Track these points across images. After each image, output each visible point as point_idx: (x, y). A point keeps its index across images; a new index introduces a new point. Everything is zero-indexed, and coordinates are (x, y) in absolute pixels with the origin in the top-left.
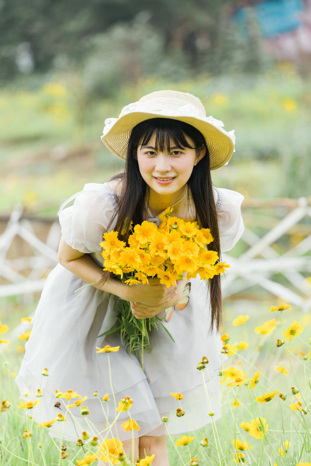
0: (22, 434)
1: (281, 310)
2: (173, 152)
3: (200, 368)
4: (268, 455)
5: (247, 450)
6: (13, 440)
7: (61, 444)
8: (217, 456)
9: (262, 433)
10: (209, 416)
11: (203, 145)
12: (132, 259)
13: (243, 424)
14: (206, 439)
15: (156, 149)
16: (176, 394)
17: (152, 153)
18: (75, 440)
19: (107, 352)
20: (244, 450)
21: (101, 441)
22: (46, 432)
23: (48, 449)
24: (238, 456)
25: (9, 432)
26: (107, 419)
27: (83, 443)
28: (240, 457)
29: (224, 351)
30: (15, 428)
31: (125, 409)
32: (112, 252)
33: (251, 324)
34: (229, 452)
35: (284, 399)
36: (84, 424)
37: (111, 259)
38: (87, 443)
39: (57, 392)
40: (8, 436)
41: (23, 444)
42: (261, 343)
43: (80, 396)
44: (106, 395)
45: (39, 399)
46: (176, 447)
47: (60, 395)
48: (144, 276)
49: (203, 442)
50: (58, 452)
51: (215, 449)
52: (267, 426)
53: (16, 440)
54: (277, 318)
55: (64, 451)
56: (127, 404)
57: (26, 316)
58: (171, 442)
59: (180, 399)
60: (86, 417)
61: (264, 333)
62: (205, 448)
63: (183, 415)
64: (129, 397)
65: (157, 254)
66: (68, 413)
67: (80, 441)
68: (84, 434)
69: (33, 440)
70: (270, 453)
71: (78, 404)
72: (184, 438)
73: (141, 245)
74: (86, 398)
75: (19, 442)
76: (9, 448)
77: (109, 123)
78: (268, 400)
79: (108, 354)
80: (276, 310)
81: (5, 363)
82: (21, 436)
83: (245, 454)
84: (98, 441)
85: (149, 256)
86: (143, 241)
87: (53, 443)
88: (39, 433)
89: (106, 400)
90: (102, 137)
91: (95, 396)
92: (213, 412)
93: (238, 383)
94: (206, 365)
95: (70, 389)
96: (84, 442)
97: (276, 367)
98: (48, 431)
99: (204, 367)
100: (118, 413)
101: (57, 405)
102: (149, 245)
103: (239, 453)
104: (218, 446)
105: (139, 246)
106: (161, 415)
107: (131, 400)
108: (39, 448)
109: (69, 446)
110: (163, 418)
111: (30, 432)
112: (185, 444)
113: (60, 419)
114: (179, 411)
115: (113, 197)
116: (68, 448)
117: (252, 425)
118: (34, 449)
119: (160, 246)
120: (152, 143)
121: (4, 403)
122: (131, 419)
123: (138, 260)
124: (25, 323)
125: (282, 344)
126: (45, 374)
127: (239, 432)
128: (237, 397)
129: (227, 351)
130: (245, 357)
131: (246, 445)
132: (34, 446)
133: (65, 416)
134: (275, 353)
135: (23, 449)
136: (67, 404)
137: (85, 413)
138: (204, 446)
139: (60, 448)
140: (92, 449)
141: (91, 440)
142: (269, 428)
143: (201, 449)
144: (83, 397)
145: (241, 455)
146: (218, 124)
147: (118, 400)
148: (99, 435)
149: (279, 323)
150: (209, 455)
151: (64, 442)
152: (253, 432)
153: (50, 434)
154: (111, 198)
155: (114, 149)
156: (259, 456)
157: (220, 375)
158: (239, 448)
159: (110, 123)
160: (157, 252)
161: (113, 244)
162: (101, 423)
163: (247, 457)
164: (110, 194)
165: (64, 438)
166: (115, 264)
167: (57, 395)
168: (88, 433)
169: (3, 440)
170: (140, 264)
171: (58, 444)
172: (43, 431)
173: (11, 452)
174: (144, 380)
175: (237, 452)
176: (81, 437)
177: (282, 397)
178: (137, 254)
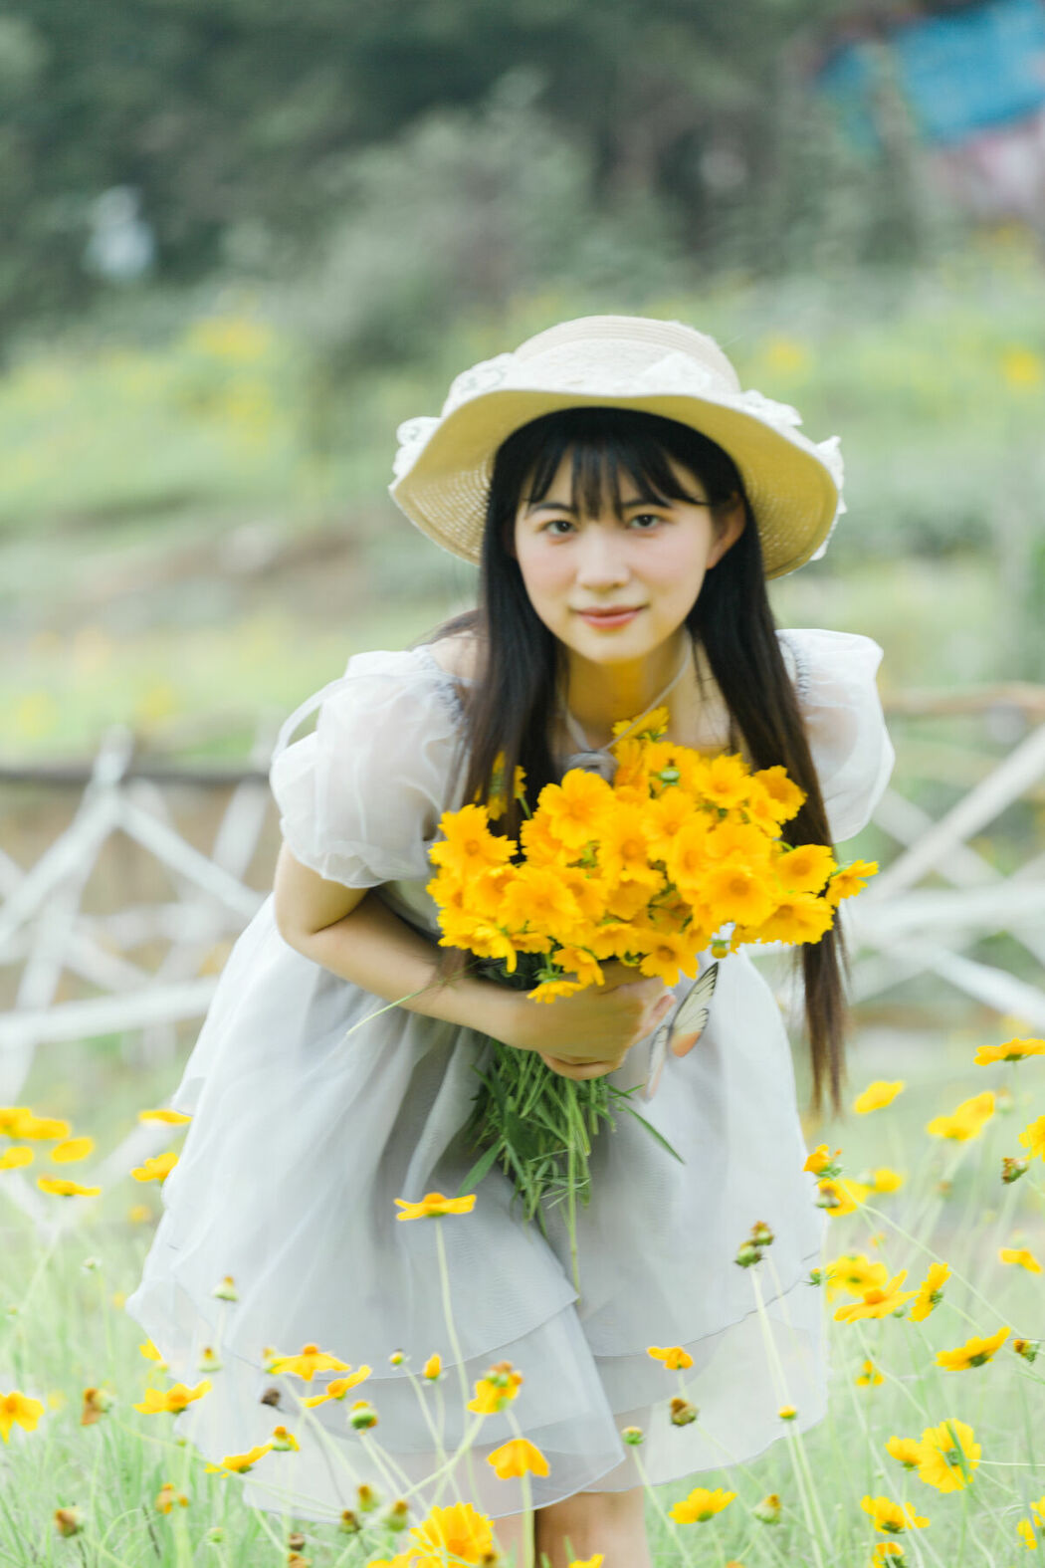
0: (154, 1498)
1: (1013, 1057)
2: (632, 520)
3: (745, 1262)
4: (983, 1548)
5: (913, 1532)
6: (123, 1521)
7: (287, 1528)
8: (811, 1554)
9: (956, 1473)
10: (781, 1420)
11: (735, 495)
12: (545, 904)
13: (894, 1443)
14: (775, 1501)
15: (574, 509)
16: (666, 1350)
17: (563, 526)
18: (331, 1515)
19: (435, 1216)
20: (901, 1530)
21: (421, 1515)
22: (234, 1490)
23: (243, 1545)
24: (882, 1552)
25: (109, 1492)
26: (438, 1440)
27: (360, 1523)
28: (888, 1556)
29: (824, 1200)
30: (128, 1479)
31: (498, 1404)
32: (474, 880)
33: (912, 1107)
34: (853, 1542)
35: (1032, 1357)
36: (363, 1462)
37: (467, 903)
38: (373, 1521)
39: (267, 1354)
40: (105, 1505)
41: (157, 1534)
42: (949, 1173)
43: (347, 1367)
44: (434, 1362)
45: (207, 1380)
46: (671, 1528)
47: (275, 1366)
48: (586, 958)
49: (764, 1509)
50: (275, 1554)
51: (803, 1529)
52: (977, 1448)
53: (133, 1517)
54: (1000, 1085)
55: (296, 1553)
56: (502, 1389)
57: (154, 1103)
58: (655, 1511)
59: (680, 1367)
60: (366, 1436)
61: (955, 1136)
62: (773, 1529)
63: (692, 1420)
64: (509, 1363)
65: (625, 877)
66: (308, 1423)
67: (349, 1516)
68: (364, 1492)
69: (192, 1517)
70: (988, 1541)
71: (339, 1394)
72: (699, 1498)
73: (570, 852)
74: (365, 1372)
75: (142, 1524)
76: (110, 1547)
77: (413, 438)
78: (978, 1360)
79: (438, 1224)
80: (996, 1058)
81: (89, 1261)
82: (148, 1506)
83: (906, 1543)
84: (411, 1516)
85: (602, 887)
86: (576, 839)
87: (258, 1527)
88: (210, 1495)
89: (433, 1378)
90: (392, 487)
91: (397, 1363)
92: (792, 1408)
93: (873, 1309)
94: (764, 1250)
95: (310, 1345)
96: (364, 1519)
97: (1002, 1253)
98: (242, 1484)
99: (757, 1258)
100: (473, 1417)
101: (271, 1399)
102: (595, 850)
103: (886, 1544)
104: (815, 1520)
105: (562, 859)
106: (620, 1420)
107: (518, 1373)
108: (212, 1544)
109: (313, 1534)
110: (627, 1430)
111: (184, 1490)
112: (704, 1518)
113: (281, 1443)
114: (678, 1406)
115: (450, 693)
116: (309, 1540)
117: (927, 1446)
118: (194, 1547)
119: (633, 850)
120: (562, 490)
121: (90, 1397)
122: (519, 1439)
123: (569, 905)
124: (152, 1124)
125: (1019, 1173)
126: (228, 1295)
127: (882, 1471)
128: (873, 1353)
129: (836, 1201)
130: (895, 1217)
131: (907, 1516)
132: (194, 1536)
133: (297, 1432)
134: (996, 1204)
135: (157, 1550)
136: (302, 1394)
137: (364, 1423)
138: (768, 1522)
139: (282, 1541)
140: (391, 1544)
141: (385, 1511)
142: (984, 1457)
143: (756, 1529)
144: (356, 1370)
145: (891, 1547)
146: (780, 417)
147: (473, 1377)
148: (413, 1497)
149: (1005, 1102)
150: (785, 1553)
151: (297, 1523)
152: (930, 1470)
153: (250, 1498)
154: (442, 698)
155: (441, 528)
156: (951, 1551)
157: (813, 1284)
158: (883, 1523)
159: (416, 436)
160: (624, 869)
161: (472, 850)
162: (418, 1454)
163: (912, 1554)
164: (437, 685)
165: (295, 1508)
166: (484, 922)
167: (266, 1364)
168: (377, 1490)
169: (92, 1519)
170: (574, 919)
171: (276, 1527)
172: (223, 1486)
173: (121, 1558)
174: (566, 1309)
175: (879, 1538)
176: (353, 1504)
177: (1024, 1350)
178: (561, 886)
